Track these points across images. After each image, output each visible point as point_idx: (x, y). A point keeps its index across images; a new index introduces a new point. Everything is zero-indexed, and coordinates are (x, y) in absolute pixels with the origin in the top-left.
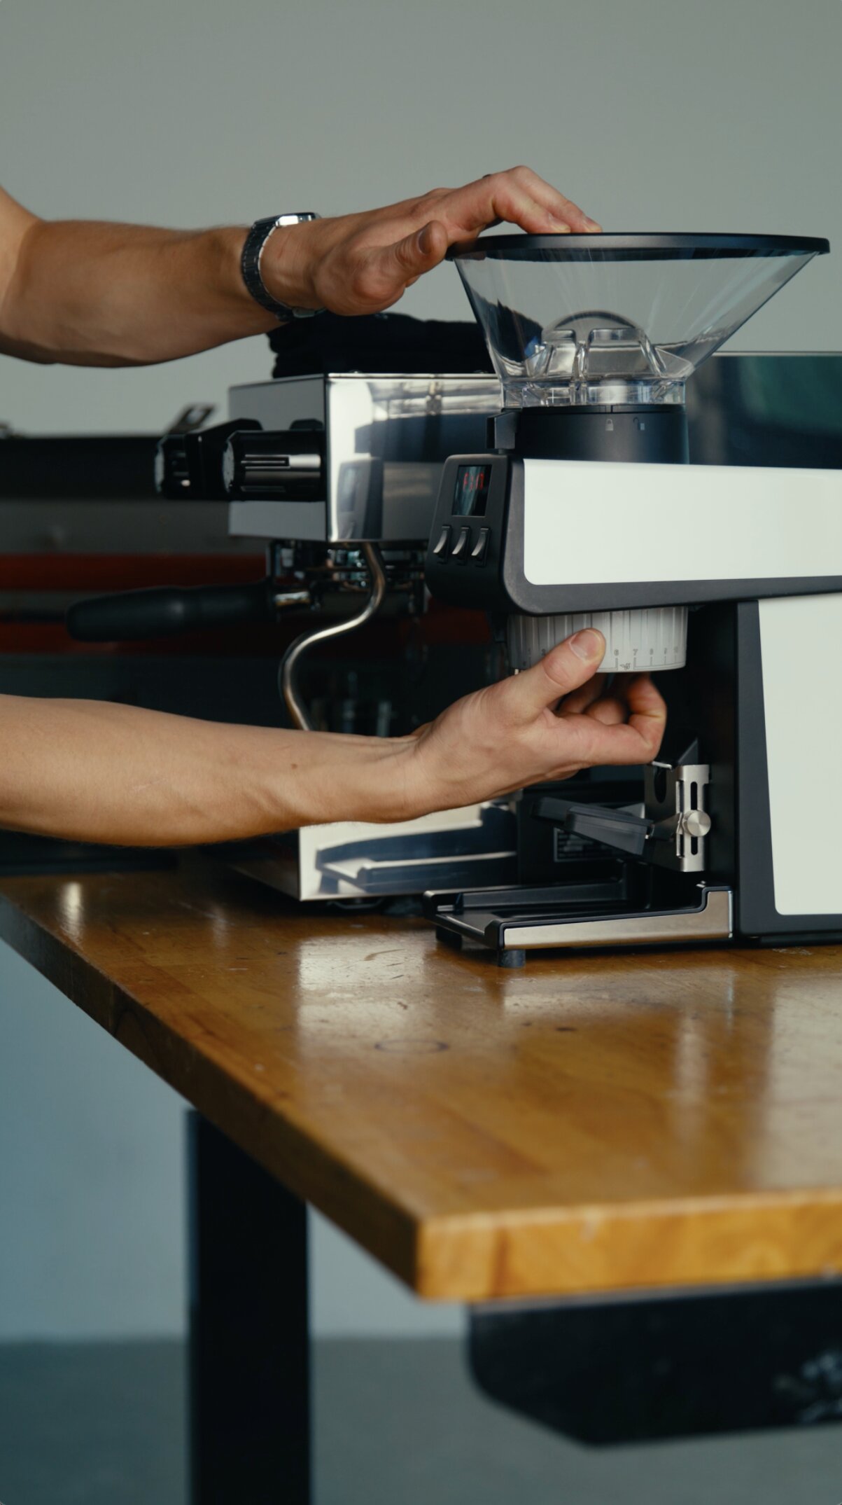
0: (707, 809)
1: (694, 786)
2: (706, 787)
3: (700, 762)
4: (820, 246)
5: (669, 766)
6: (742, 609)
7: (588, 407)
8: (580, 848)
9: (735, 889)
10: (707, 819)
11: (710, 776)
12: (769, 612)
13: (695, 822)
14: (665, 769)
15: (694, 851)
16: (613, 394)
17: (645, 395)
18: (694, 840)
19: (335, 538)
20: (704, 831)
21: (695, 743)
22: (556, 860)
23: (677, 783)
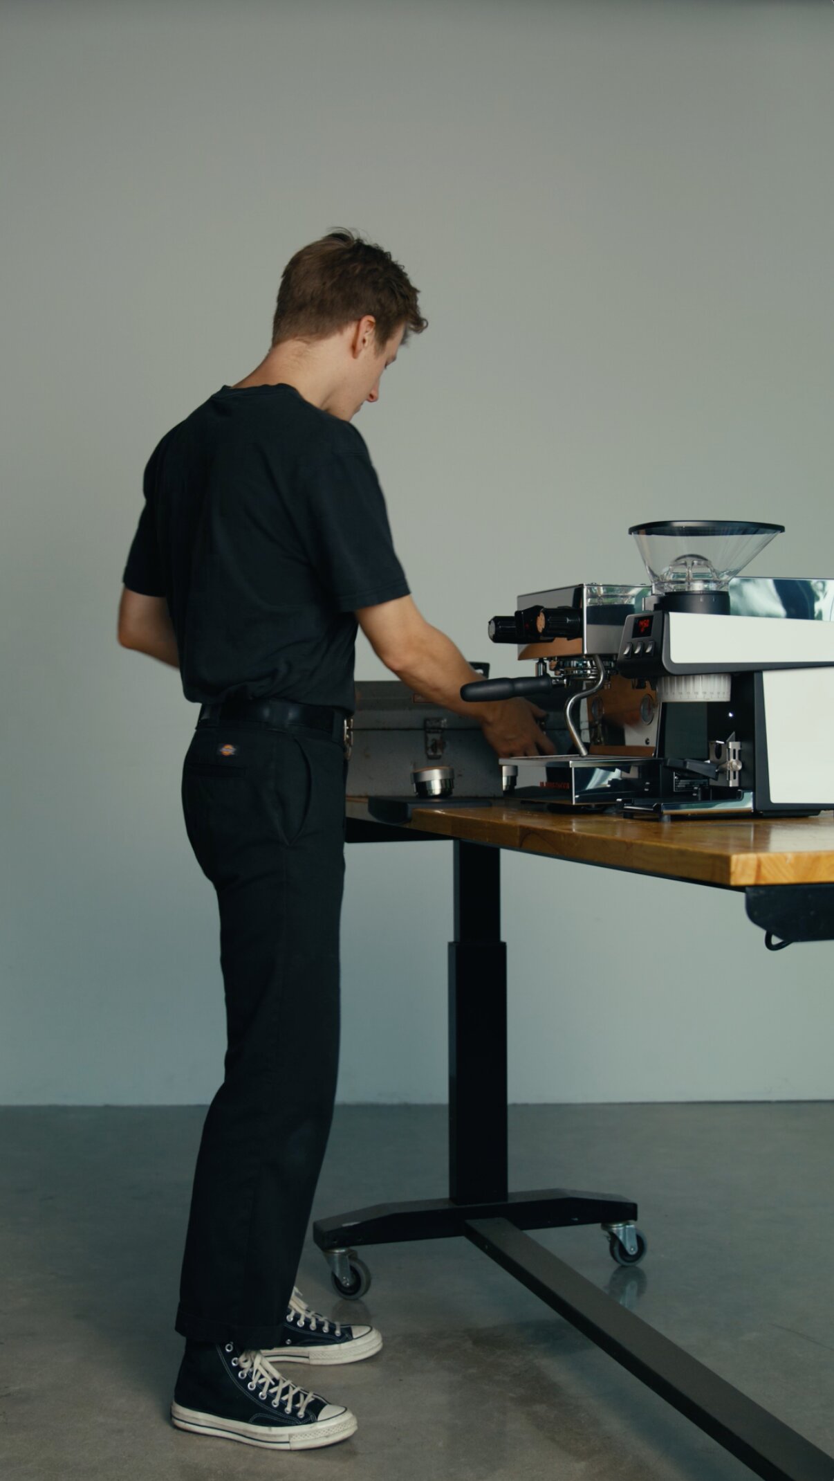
0: (740, 759)
1: (734, 751)
2: (740, 751)
3: (736, 740)
4: (780, 529)
5: (722, 743)
6: (756, 675)
7: (688, 592)
8: (684, 786)
9: (754, 791)
10: (740, 763)
11: (741, 747)
12: (767, 676)
13: (735, 764)
14: (720, 745)
15: (735, 778)
16: (698, 587)
17: (713, 587)
18: (735, 773)
19: (586, 652)
20: (740, 767)
21: (734, 733)
22: (674, 791)
23: (727, 750)
